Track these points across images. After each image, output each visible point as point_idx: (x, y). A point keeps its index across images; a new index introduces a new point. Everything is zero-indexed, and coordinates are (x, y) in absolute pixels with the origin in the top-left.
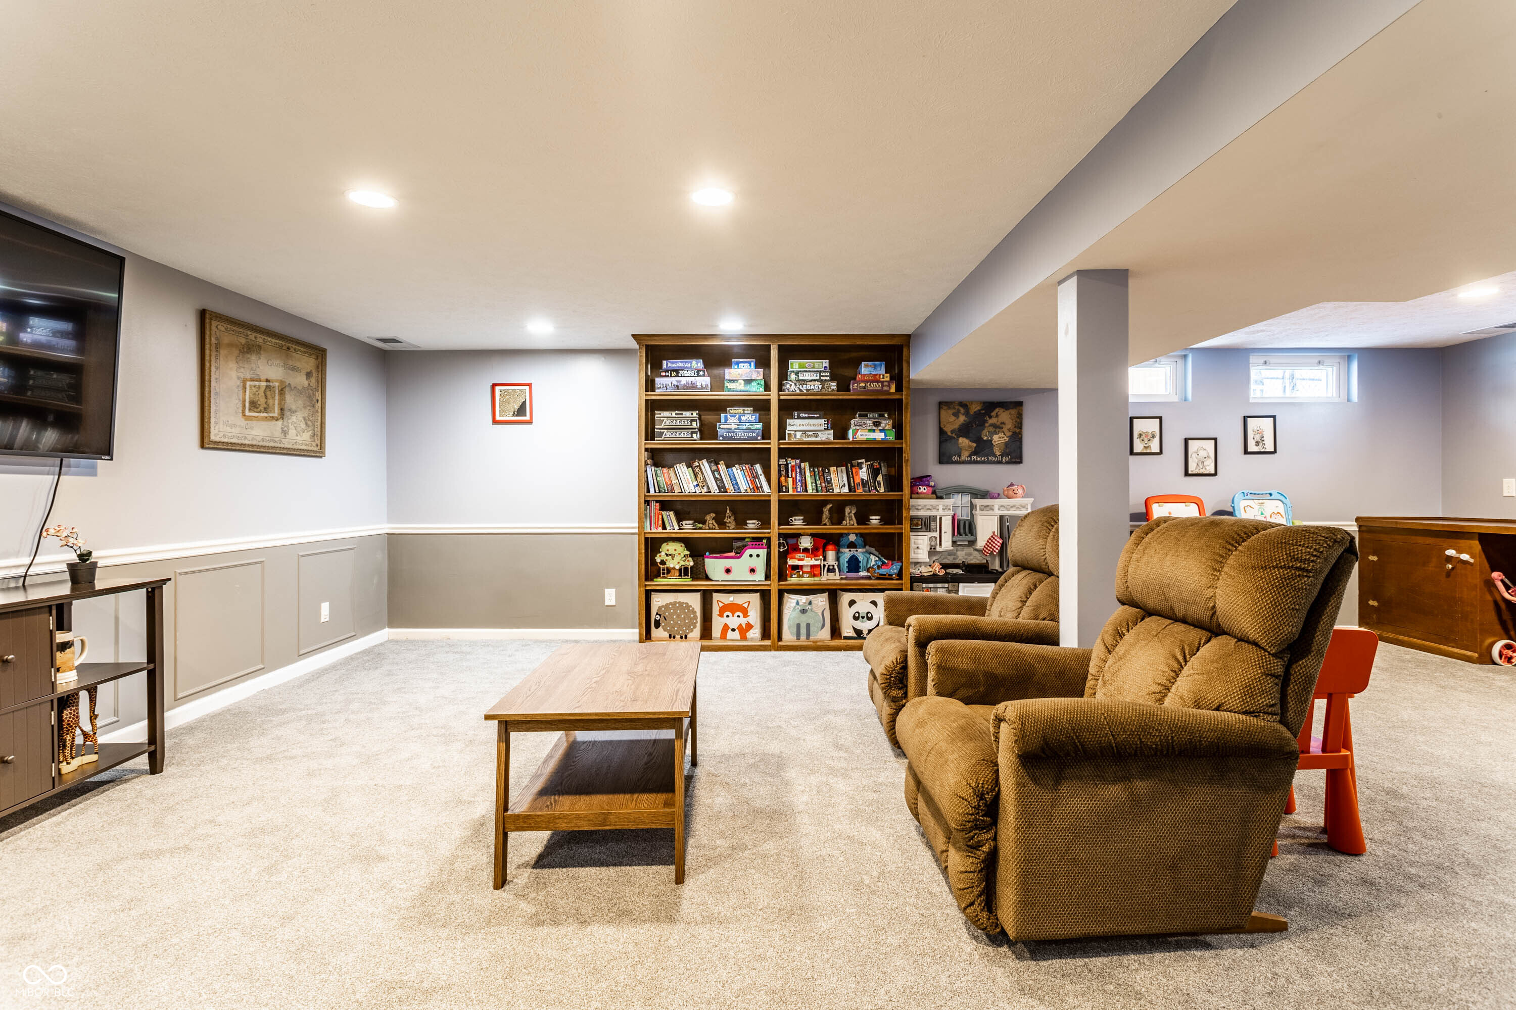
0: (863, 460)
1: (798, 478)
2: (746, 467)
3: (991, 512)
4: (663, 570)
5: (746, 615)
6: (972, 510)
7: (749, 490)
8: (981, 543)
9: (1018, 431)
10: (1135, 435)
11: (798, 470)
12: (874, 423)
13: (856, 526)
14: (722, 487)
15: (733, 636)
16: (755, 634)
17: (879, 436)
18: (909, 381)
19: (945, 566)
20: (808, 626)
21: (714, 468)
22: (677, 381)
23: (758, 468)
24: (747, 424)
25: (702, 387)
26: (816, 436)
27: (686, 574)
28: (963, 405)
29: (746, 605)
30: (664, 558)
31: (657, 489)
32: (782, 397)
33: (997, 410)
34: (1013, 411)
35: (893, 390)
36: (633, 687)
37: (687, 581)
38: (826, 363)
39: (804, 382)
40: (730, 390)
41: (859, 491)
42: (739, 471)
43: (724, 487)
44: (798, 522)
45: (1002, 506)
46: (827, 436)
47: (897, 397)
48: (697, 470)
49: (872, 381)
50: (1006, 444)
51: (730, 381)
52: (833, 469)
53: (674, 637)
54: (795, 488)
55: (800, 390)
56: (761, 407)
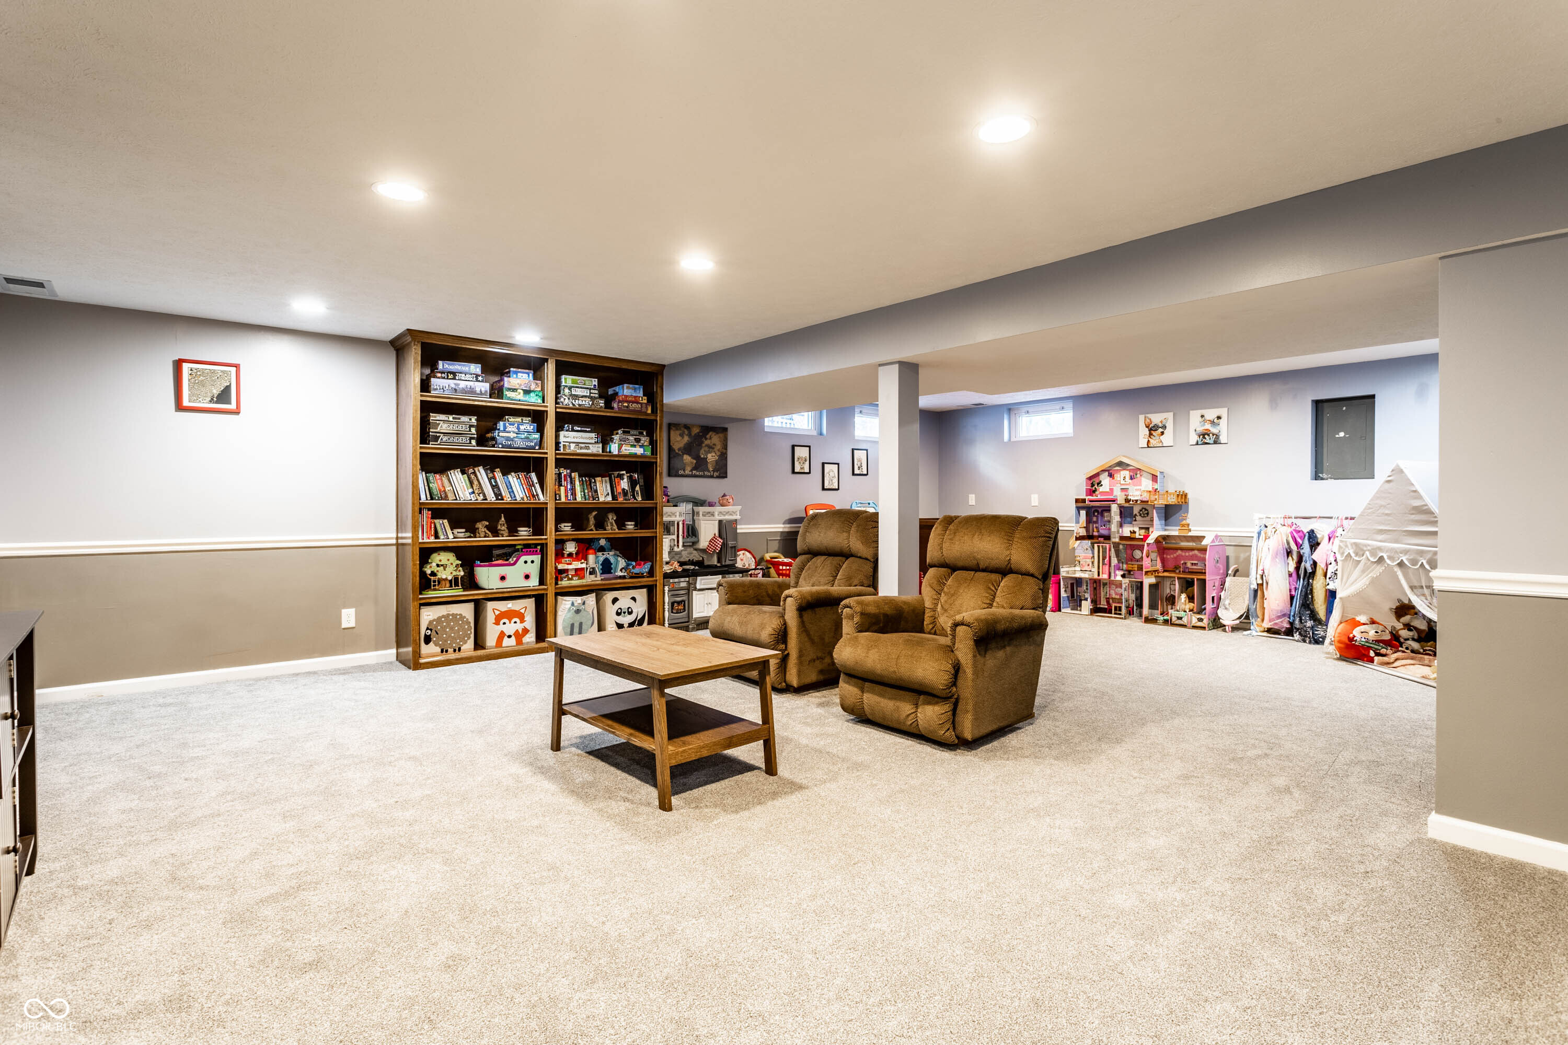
0: (624, 472)
1: (569, 487)
2: (522, 475)
3: (712, 518)
4: (434, 581)
5: (522, 621)
6: (693, 516)
7: (525, 498)
8: (704, 543)
9: (724, 451)
10: (796, 459)
11: (569, 479)
12: (635, 439)
13: (617, 531)
14: (498, 495)
15: (509, 643)
16: (530, 638)
17: (639, 451)
18: (662, 405)
19: (682, 564)
20: (581, 624)
21: (491, 475)
22: (455, 384)
23: (533, 476)
24: (526, 434)
25: (481, 393)
26: (587, 448)
27: (456, 585)
28: (687, 427)
29: (523, 611)
30: (435, 569)
31: (428, 496)
32: (558, 410)
33: (710, 433)
34: (721, 435)
35: (649, 411)
37: (458, 592)
38: (595, 382)
39: (576, 397)
40: (509, 398)
41: (621, 499)
42: (515, 479)
43: (501, 494)
44: (566, 527)
45: (720, 512)
46: (596, 449)
47: (653, 418)
48: (473, 476)
49: (633, 402)
50: (717, 462)
51: (509, 389)
52: (598, 479)
53: (447, 651)
54: (566, 496)
55: (573, 405)
56: (538, 417)
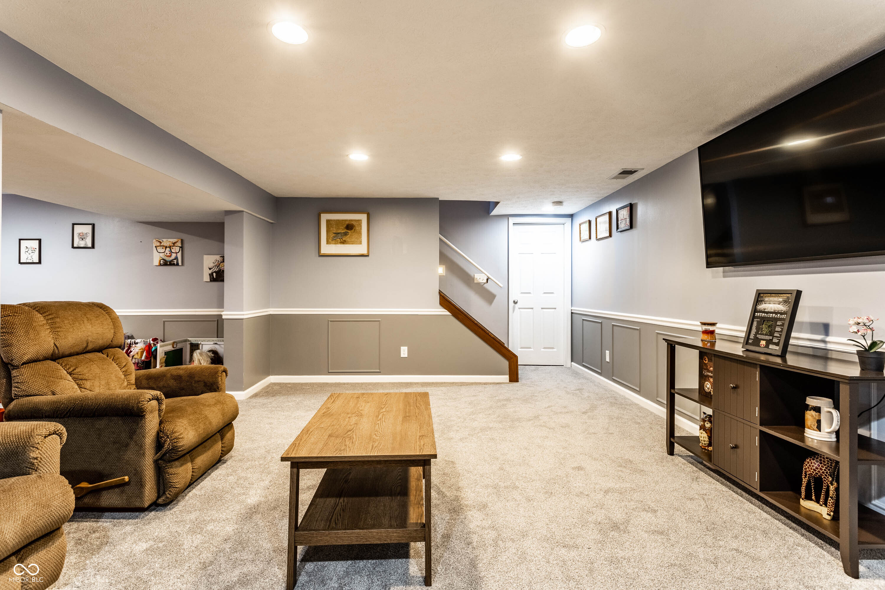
36: (359, 405)
